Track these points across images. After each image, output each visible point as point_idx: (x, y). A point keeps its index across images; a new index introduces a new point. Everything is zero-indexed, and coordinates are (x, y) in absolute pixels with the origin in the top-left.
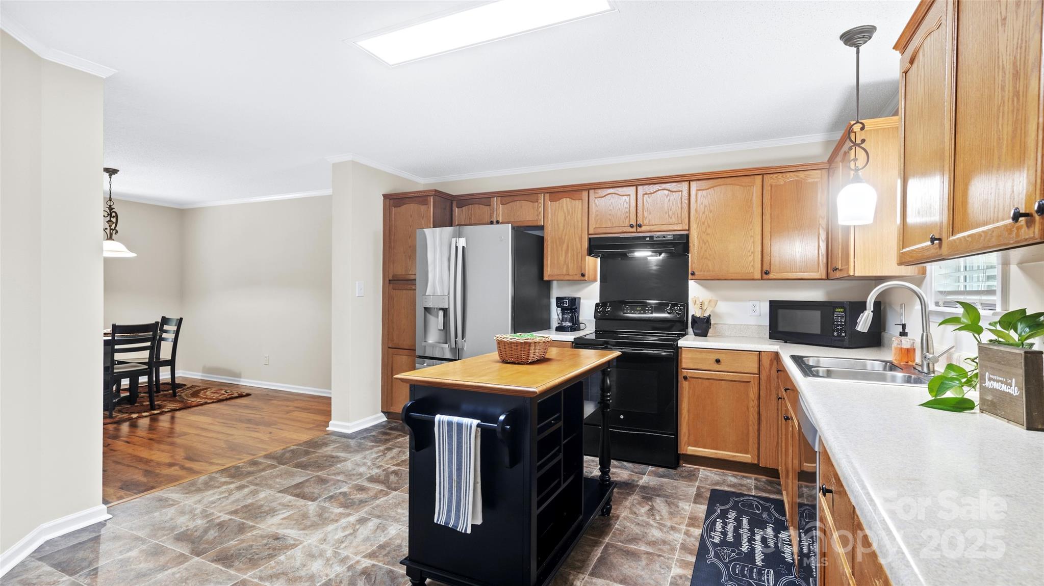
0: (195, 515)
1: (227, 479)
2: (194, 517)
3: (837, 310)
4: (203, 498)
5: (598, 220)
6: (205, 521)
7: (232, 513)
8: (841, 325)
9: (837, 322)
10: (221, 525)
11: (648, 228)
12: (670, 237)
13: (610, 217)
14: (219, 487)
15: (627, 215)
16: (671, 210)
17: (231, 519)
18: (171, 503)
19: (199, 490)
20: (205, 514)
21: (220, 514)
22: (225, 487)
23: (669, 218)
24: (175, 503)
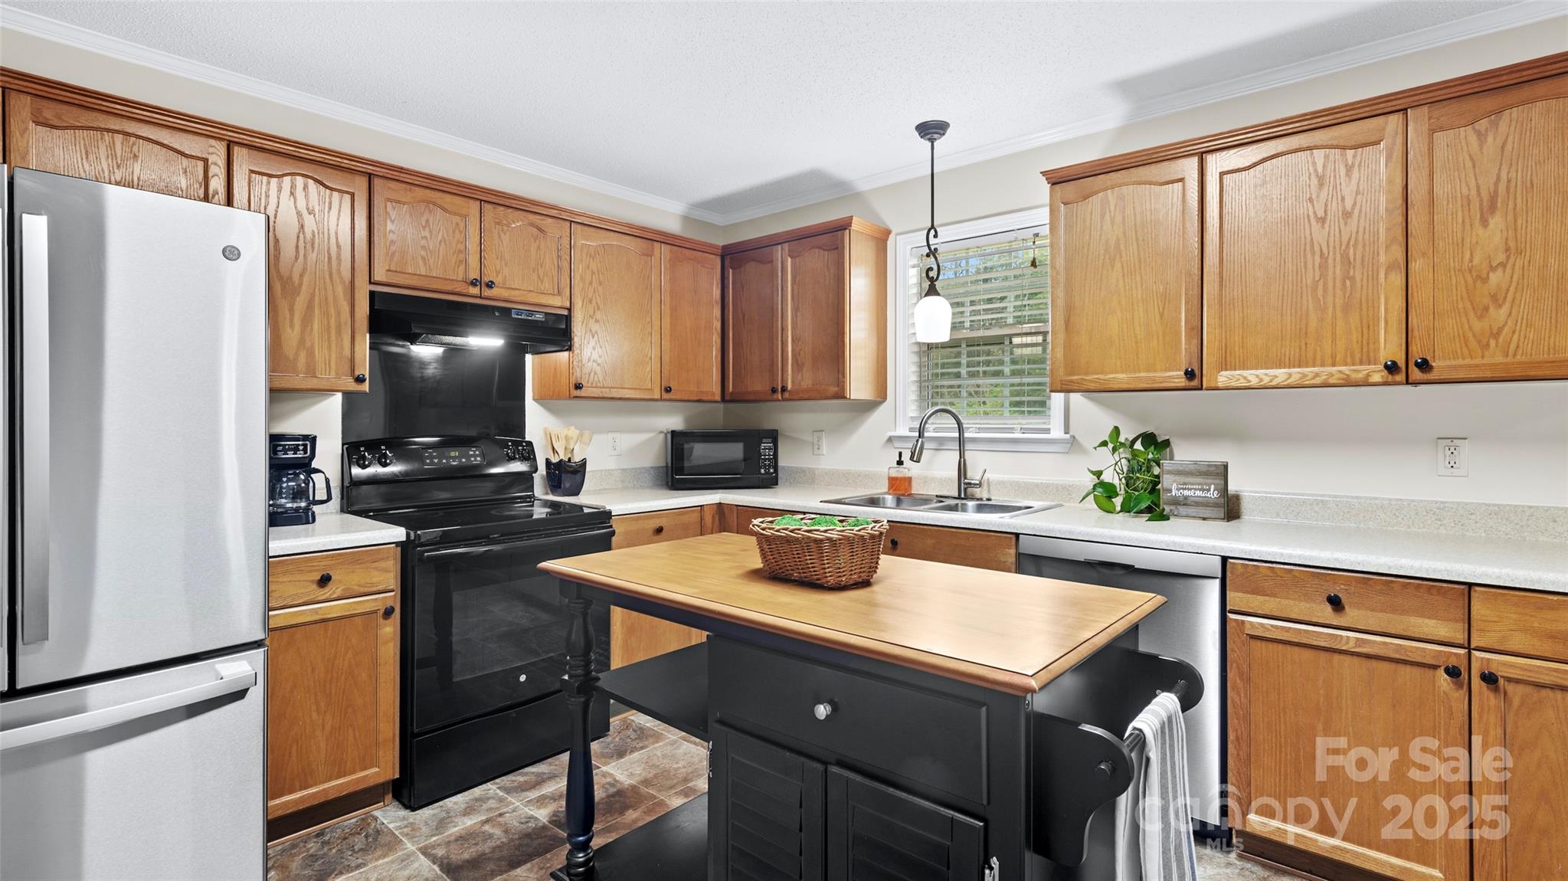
3: (764, 440)
5: (393, 254)
8: (769, 459)
9: (765, 455)
11: (505, 294)
12: (539, 317)
13: (423, 253)
15: (462, 256)
16: (541, 267)
23: (540, 282)
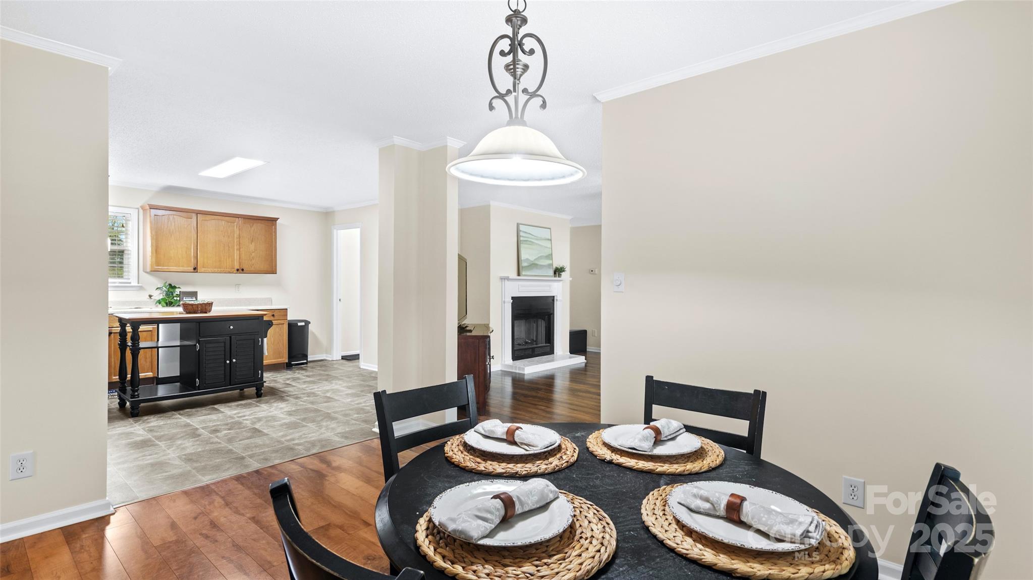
0: (326, 427)
1: (297, 447)
2: (327, 426)
4: (319, 436)
6: (322, 424)
7: (306, 426)
10: (313, 421)
14: (306, 442)
17: (308, 423)
18: (339, 435)
19: (320, 441)
20: (320, 427)
21: (313, 426)
22: (302, 441)
24: (337, 435)
